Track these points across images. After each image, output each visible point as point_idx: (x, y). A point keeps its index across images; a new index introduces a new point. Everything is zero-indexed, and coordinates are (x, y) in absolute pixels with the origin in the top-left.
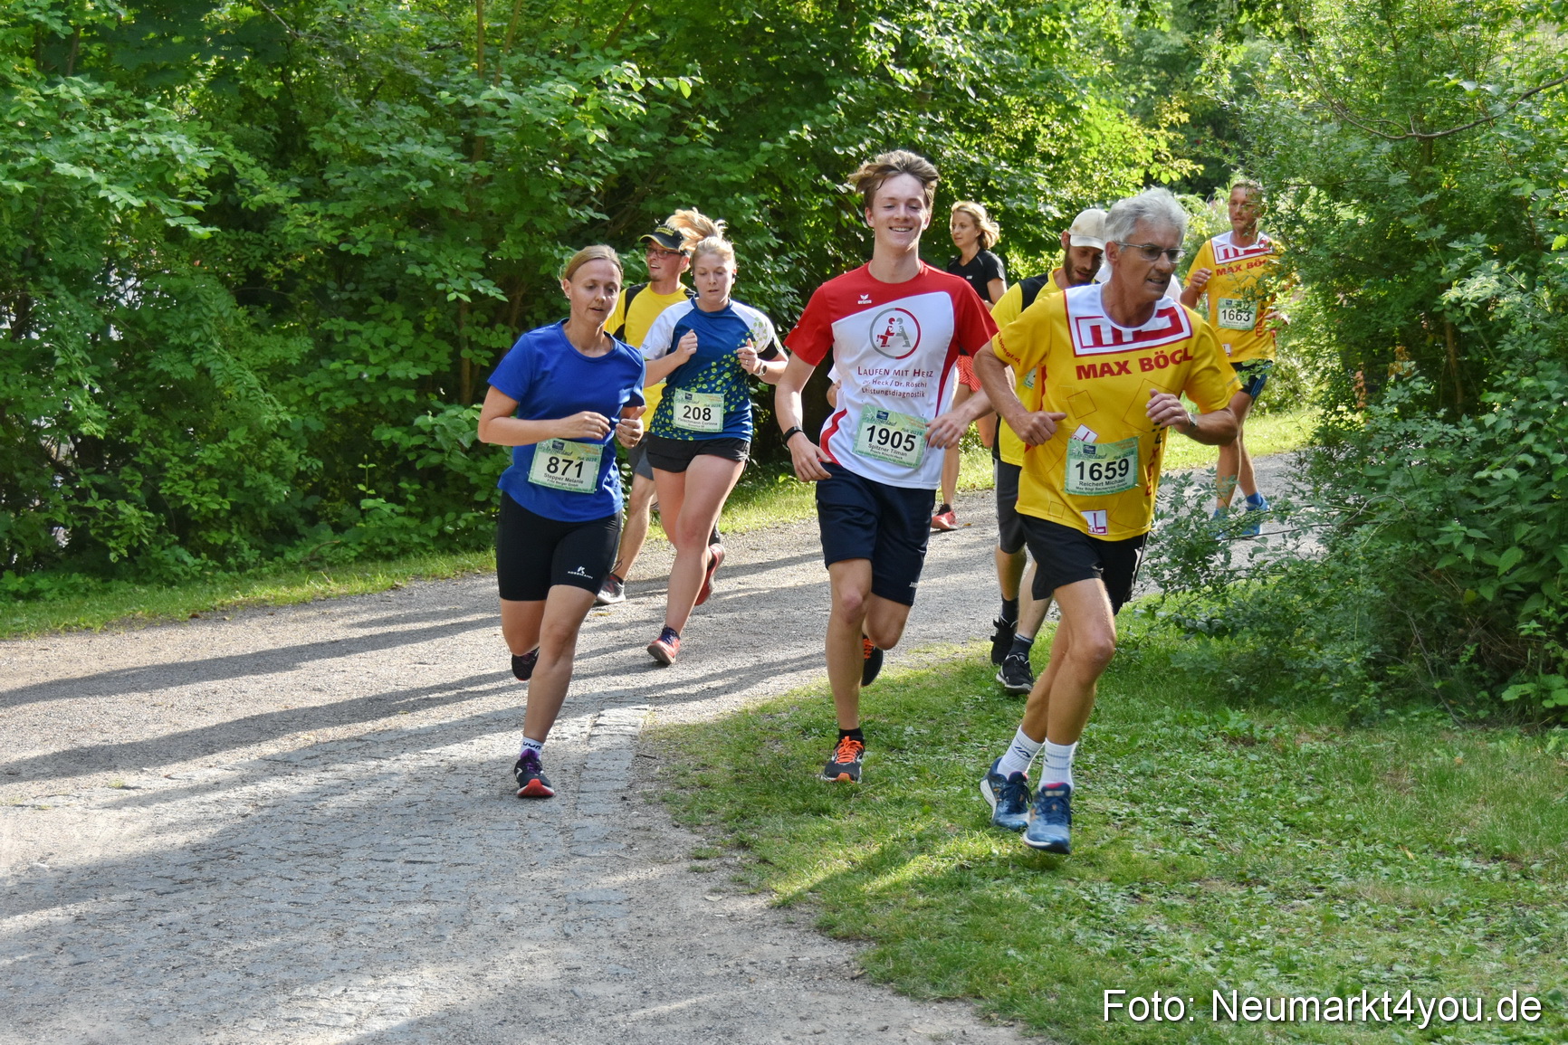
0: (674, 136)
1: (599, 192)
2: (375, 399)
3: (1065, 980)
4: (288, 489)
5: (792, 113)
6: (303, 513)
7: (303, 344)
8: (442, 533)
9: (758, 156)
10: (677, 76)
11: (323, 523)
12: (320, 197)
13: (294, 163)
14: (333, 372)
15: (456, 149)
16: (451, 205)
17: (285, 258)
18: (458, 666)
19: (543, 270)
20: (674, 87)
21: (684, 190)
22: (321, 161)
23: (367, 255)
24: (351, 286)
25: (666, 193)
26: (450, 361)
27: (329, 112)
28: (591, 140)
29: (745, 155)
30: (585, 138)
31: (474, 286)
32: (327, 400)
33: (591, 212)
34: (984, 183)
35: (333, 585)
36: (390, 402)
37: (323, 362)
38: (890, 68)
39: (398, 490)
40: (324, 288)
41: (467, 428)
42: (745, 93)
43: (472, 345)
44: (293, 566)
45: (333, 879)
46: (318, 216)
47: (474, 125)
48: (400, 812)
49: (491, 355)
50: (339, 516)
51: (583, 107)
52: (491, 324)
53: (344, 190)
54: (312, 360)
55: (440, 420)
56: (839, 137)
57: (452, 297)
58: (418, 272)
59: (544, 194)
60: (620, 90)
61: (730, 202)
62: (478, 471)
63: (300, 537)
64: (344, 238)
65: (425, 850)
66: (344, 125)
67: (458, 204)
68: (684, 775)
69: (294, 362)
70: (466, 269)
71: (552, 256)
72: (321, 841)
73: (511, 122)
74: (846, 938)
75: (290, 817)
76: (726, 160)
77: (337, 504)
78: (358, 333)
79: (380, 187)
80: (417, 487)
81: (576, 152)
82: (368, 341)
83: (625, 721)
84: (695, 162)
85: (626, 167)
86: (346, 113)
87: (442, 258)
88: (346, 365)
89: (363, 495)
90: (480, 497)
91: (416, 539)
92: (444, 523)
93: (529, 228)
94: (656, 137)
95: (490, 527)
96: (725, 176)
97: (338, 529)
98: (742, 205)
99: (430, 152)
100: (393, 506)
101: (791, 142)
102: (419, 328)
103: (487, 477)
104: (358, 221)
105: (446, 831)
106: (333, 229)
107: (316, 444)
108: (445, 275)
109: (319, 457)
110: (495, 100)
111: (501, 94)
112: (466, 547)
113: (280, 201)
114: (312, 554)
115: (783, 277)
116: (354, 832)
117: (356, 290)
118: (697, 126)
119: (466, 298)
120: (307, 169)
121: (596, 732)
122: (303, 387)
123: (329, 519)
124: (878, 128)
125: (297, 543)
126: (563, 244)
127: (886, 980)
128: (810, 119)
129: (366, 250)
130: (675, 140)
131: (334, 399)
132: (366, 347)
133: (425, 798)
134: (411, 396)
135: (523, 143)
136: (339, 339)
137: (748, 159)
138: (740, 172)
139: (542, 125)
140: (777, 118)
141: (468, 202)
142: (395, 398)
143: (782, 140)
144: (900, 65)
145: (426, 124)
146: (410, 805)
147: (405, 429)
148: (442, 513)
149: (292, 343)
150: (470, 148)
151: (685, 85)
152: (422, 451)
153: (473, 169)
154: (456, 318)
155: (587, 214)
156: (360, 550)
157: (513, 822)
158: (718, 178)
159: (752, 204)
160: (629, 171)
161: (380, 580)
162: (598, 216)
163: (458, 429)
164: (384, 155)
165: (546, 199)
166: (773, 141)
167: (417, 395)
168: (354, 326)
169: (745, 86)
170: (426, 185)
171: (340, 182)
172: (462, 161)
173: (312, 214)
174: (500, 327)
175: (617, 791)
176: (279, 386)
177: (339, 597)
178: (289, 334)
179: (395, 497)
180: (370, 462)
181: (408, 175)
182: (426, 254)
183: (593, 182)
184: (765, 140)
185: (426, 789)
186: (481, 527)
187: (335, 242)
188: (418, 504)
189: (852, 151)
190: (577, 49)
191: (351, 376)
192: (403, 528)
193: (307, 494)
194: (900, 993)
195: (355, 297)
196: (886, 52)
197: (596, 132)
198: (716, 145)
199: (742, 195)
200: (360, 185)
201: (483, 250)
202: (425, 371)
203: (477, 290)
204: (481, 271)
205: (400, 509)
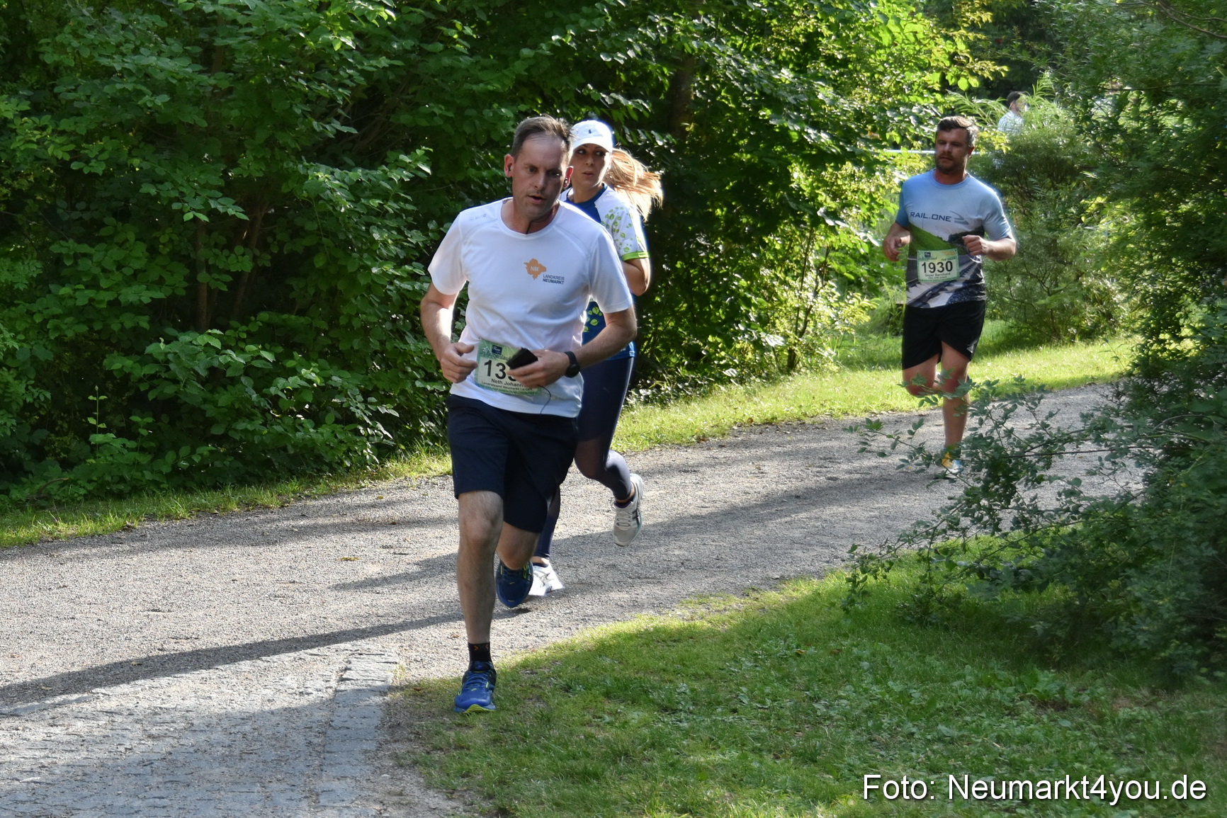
0: (429, 43)
1: (346, 104)
2: (106, 327)
4: (14, 422)
5: (555, 17)
6: (30, 447)
7: (33, 268)
8: (176, 470)
9: (518, 63)
11: (50, 459)
12: (50, 112)
13: (23, 76)
14: (62, 298)
15: (195, 60)
16: (188, 120)
17: (14, 177)
18: (195, 614)
19: (285, 189)
21: (438, 102)
22: (54, 73)
23: (101, 173)
24: (82, 205)
25: (418, 105)
26: (185, 284)
27: (62, 22)
28: (337, 47)
29: (504, 61)
30: (332, 46)
31: (213, 205)
32: (57, 328)
33: (338, 125)
35: (62, 526)
36: (123, 329)
37: (52, 287)
39: (131, 424)
40: (53, 207)
41: (203, 355)
43: (210, 269)
44: (19, 505)
46: (49, 130)
47: (213, 34)
48: (134, 771)
49: (229, 278)
50: (67, 451)
51: (328, 13)
52: (231, 250)
53: (76, 104)
54: (41, 284)
55: (174, 347)
56: (606, 42)
57: (189, 216)
58: (153, 191)
59: (288, 106)
61: (488, 113)
62: (215, 403)
63: (26, 473)
64: (75, 155)
66: (75, 34)
67: (197, 118)
68: (438, 733)
69: (22, 288)
70: (205, 186)
71: (296, 172)
72: (49, 801)
73: (253, 29)
75: (17, 776)
76: (484, 68)
77: (65, 438)
78: (85, 255)
79: (114, 101)
80: (150, 420)
81: (322, 61)
82: (99, 264)
83: (374, 676)
84: (451, 70)
85: (375, 77)
86: (80, 24)
87: (179, 177)
88: (76, 290)
89: (94, 429)
90: (217, 430)
91: (148, 476)
92: (178, 458)
93: (270, 143)
94: (408, 44)
95: (227, 463)
96: (481, 85)
97: (66, 465)
98: (502, 118)
99: (166, 63)
100: (125, 441)
101: (553, 48)
102: (153, 251)
103: (226, 410)
104: (90, 137)
105: (183, 791)
106: (62, 145)
107: (43, 374)
108: (182, 193)
109: (47, 389)
112: (202, 486)
113: (10, 116)
114: (39, 491)
116: (85, 792)
117: (88, 209)
118: (453, 33)
119: (203, 218)
120: (37, 82)
121: (342, 687)
122: (31, 314)
123: (57, 455)
124: (649, 33)
125: (24, 479)
126: (308, 162)
128: (575, 23)
129: (99, 169)
130: (429, 47)
131: (64, 327)
132: (97, 271)
133: (158, 756)
134: (144, 323)
135: (265, 53)
136: (68, 263)
137: (505, 68)
138: (499, 80)
139: (284, 32)
140: (538, 22)
141: (207, 117)
142: (128, 325)
143: (544, 46)
145: (163, 34)
146: (143, 763)
147: (138, 358)
148: (176, 448)
149: (19, 267)
150: (209, 58)
152: (156, 382)
153: (212, 81)
154: (193, 241)
155: (333, 127)
156: (90, 487)
157: (254, 784)
158: (475, 87)
159: (511, 115)
160: (378, 81)
161: (112, 520)
162: (345, 129)
163: (193, 356)
164: (118, 68)
165: (290, 111)
166: (534, 47)
167: (151, 322)
168: (85, 248)
170: (162, 99)
171: (71, 96)
172: (200, 72)
173: (43, 128)
174: (239, 249)
175: (366, 752)
176: (6, 311)
177: (68, 537)
178: (17, 257)
179: (127, 432)
180: (101, 393)
181: (144, 88)
182: (161, 171)
183: (340, 94)
184: (525, 46)
185: (163, 747)
186: (218, 464)
187: (67, 158)
188: (150, 437)
189: (620, 58)
191: (82, 301)
192: (136, 465)
193: (35, 427)
195: (86, 216)
197: (343, 39)
199: (501, 105)
200: (92, 100)
201: (222, 167)
202: (159, 295)
203: (216, 209)
204: (220, 189)
205: (131, 444)
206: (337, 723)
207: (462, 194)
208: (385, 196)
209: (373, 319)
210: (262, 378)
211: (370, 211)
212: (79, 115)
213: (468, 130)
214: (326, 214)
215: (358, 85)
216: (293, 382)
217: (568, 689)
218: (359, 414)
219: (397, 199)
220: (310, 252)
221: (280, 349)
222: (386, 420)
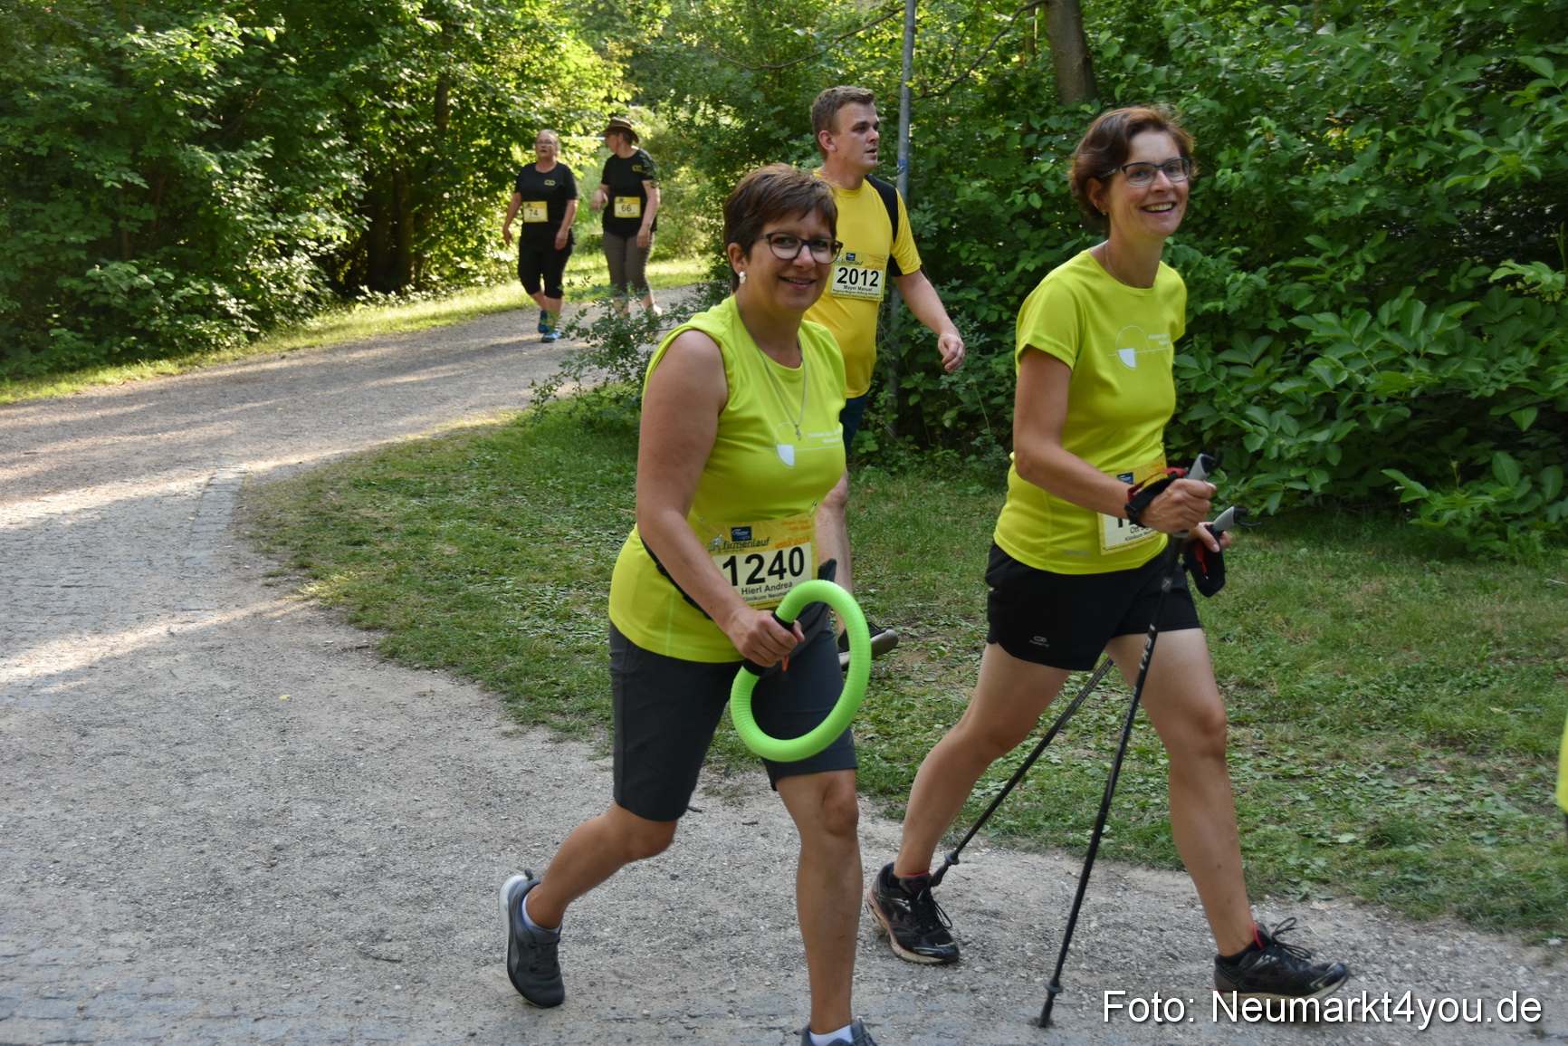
0: (267, 68)
1: (213, 109)
2: (56, 259)
3: (514, 653)
5: (352, 52)
6: (8, 339)
8: (110, 351)
9: (328, 82)
10: (263, 26)
11: (24, 346)
14: (24, 240)
15: (109, 79)
16: (105, 119)
20: (263, 34)
23: (45, 155)
24: (36, 177)
26: (111, 230)
27: (15, 51)
28: (203, 72)
29: (319, 81)
30: (201, 71)
31: (124, 177)
33: (209, 124)
34: (494, 98)
36: (68, 260)
37: (17, 232)
38: (421, 21)
39: (77, 322)
41: (125, 278)
42: (317, 38)
43: (128, 218)
45: (9, 600)
47: (121, 62)
49: (140, 225)
50: (35, 341)
51: (197, 48)
52: (141, 206)
54: (10, 230)
55: (106, 272)
57: (108, 184)
58: (83, 167)
60: (224, 37)
63: (7, 357)
64: (25, 143)
65: (76, 577)
66: (22, 60)
67: (111, 118)
70: (119, 164)
73: (145, 59)
74: (368, 629)
76: (306, 85)
77: (33, 333)
78: (42, 211)
79: (53, 106)
80: (91, 319)
81: (194, 82)
82: (50, 216)
83: (230, 482)
84: (286, 86)
85: (233, 91)
86: (26, 53)
87: (100, 157)
88: (34, 234)
89: (52, 326)
90: (138, 324)
91: (92, 356)
92: (112, 345)
93: (163, 133)
94: (255, 69)
95: (145, 347)
96: (304, 97)
97: (35, 350)
98: (321, 119)
99: (87, 81)
100: (74, 333)
101: (351, 73)
102: (86, 205)
103: (143, 312)
104: (39, 130)
105: (94, 563)
106: (20, 136)
108: (102, 169)
110: (132, 43)
111: (135, 39)
112: (127, 361)
114: (15, 368)
115: (349, 168)
117: (41, 179)
118: (282, 62)
119: (118, 186)
121: (208, 490)
123: (28, 344)
124: (414, 62)
125: (5, 361)
126: (190, 145)
127: (393, 654)
128: (365, 56)
129: (43, 152)
130: (267, 71)
131: (27, 258)
132: (48, 221)
133: (81, 541)
134: (83, 255)
135: (155, 74)
136: (29, 215)
137: (321, 84)
138: (316, 93)
139: (171, 61)
141: (118, 117)
142: (71, 257)
143: (344, 71)
144: (427, 19)
145: (84, 61)
146: (70, 546)
147: (79, 278)
148: (110, 338)
150: (117, 78)
151: (271, 34)
152: (93, 294)
153: (120, 93)
154: (114, 200)
155: (205, 124)
156: (51, 365)
158: (300, 98)
160: (235, 93)
161: (65, 386)
162: (213, 126)
163: (119, 278)
164: (53, 83)
165: (175, 114)
166: (338, 72)
167: (90, 253)
168: (39, 206)
169: (317, 33)
170: (85, 105)
171: (23, 103)
172: (112, 87)
174: (146, 205)
175: (219, 531)
177: (34, 400)
179: (76, 328)
180: (55, 302)
182: (87, 153)
183: (209, 102)
184: (333, 71)
186: (138, 347)
187: (22, 145)
188: (92, 331)
189: (395, 78)
190: (193, 7)
191: (39, 241)
192: (82, 349)
193: (12, 326)
194: (401, 665)
195: (40, 184)
196: (416, 9)
197: (208, 66)
198: (297, 76)
201: (130, 152)
202: (92, 238)
203: (126, 181)
204: (129, 166)
205: (80, 335)
206: (202, 512)
207: (296, 167)
208: (245, 170)
209: (240, 250)
210: (166, 289)
211: (233, 178)
212: (29, 114)
213: (296, 125)
214: (203, 181)
215: (221, 97)
216: (186, 291)
217: (355, 486)
218: (233, 311)
219: (252, 171)
220: (197, 205)
221: (178, 271)
222: (251, 313)
